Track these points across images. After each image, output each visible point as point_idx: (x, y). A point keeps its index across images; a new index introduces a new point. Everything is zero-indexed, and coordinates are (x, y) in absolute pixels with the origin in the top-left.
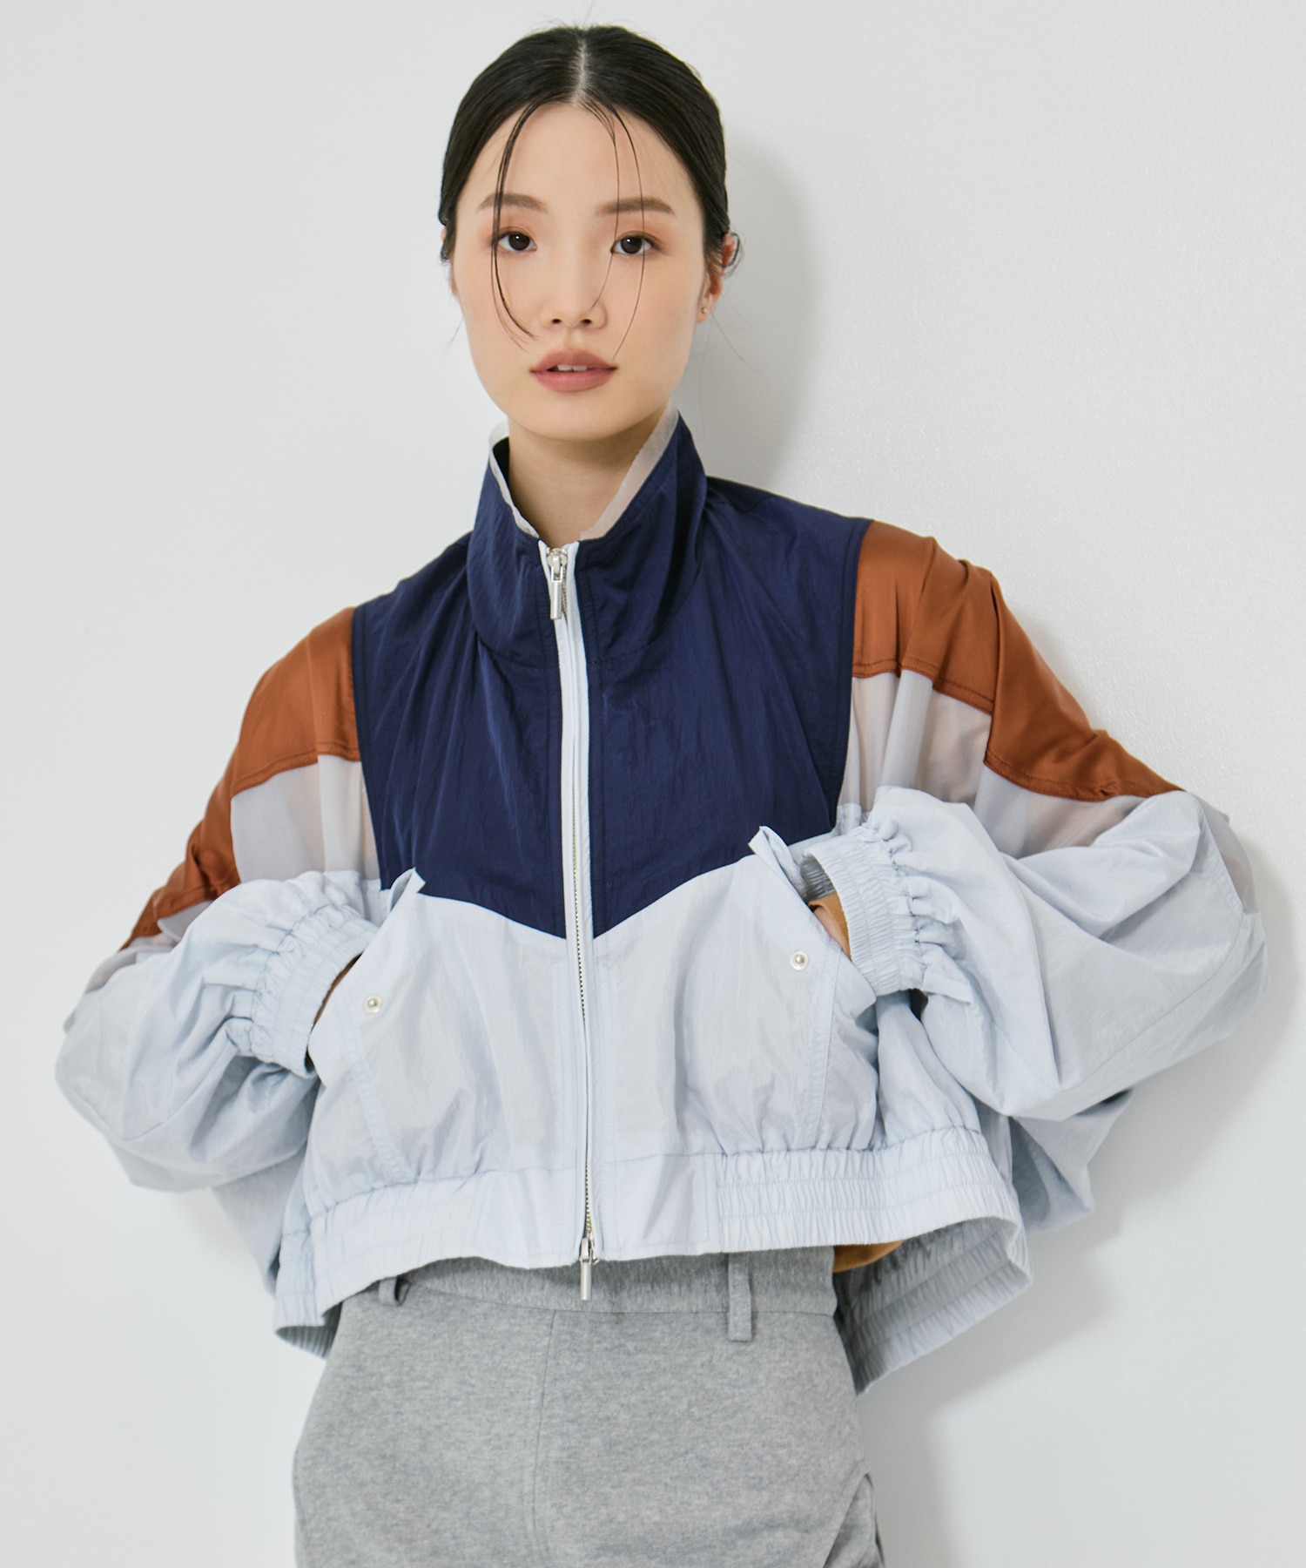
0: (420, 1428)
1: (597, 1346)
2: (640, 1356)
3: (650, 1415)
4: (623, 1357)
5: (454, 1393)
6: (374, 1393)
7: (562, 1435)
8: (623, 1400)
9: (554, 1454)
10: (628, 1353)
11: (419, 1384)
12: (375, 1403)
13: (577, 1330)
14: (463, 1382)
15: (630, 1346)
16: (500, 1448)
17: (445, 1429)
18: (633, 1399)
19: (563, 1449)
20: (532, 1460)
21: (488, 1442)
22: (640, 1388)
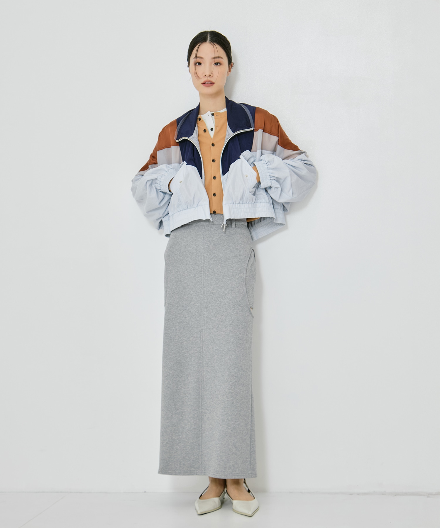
0: (185, 245)
1: (212, 230)
2: (218, 231)
3: (220, 239)
4: (216, 231)
5: (190, 239)
6: (178, 241)
7: (207, 243)
8: (216, 238)
9: (206, 246)
10: (216, 230)
11: (185, 238)
12: (178, 242)
13: (208, 227)
14: (191, 237)
15: (217, 229)
16: (197, 246)
17: (189, 244)
18: (218, 237)
19: (207, 246)
20: (202, 248)
21: (195, 246)
22: (219, 235)
